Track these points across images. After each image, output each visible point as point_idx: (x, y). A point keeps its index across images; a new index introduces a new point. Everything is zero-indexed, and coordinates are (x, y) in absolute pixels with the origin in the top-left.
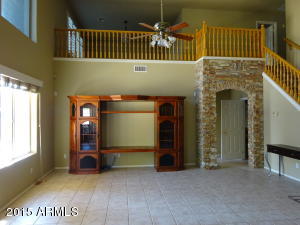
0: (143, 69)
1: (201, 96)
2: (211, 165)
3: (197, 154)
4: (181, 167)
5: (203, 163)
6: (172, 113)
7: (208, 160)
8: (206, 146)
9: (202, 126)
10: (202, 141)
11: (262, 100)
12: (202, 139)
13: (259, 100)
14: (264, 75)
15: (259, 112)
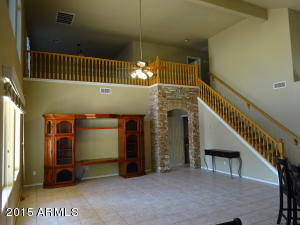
0: (107, 91)
1: (157, 114)
2: (166, 168)
3: (153, 161)
4: (143, 173)
5: (160, 168)
6: (133, 128)
7: (163, 166)
8: (161, 154)
9: (158, 138)
10: (158, 151)
11: (198, 117)
12: (159, 148)
13: (196, 117)
14: (199, 99)
15: (196, 126)
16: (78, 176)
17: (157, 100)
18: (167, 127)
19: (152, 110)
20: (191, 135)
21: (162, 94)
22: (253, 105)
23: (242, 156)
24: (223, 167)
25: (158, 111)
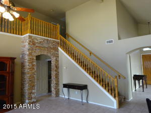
1: (27, 57)
2: (33, 100)
3: (22, 95)
5: (27, 101)
7: (30, 98)
8: (29, 89)
9: (27, 77)
11: (58, 61)
12: (27, 85)
13: (57, 61)
14: (59, 48)
15: (57, 67)
17: (27, 46)
18: (35, 68)
19: (23, 54)
20: (53, 73)
21: (32, 42)
22: (93, 54)
25: (28, 55)
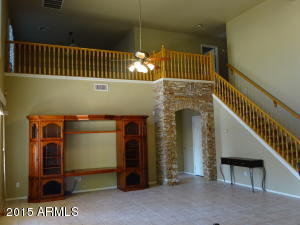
0: (104, 88)
1: (162, 115)
2: (174, 180)
3: (159, 171)
4: (147, 186)
5: (166, 180)
6: (134, 132)
7: (170, 177)
8: (168, 163)
10: (164, 158)
11: (213, 119)
12: (165, 156)
14: (214, 96)
15: (211, 129)
16: (68, 189)
17: (162, 98)
18: (175, 130)
19: (157, 110)
21: (169, 91)
22: (281, 103)
23: (266, 165)
24: (243, 178)
25: (165, 112)
